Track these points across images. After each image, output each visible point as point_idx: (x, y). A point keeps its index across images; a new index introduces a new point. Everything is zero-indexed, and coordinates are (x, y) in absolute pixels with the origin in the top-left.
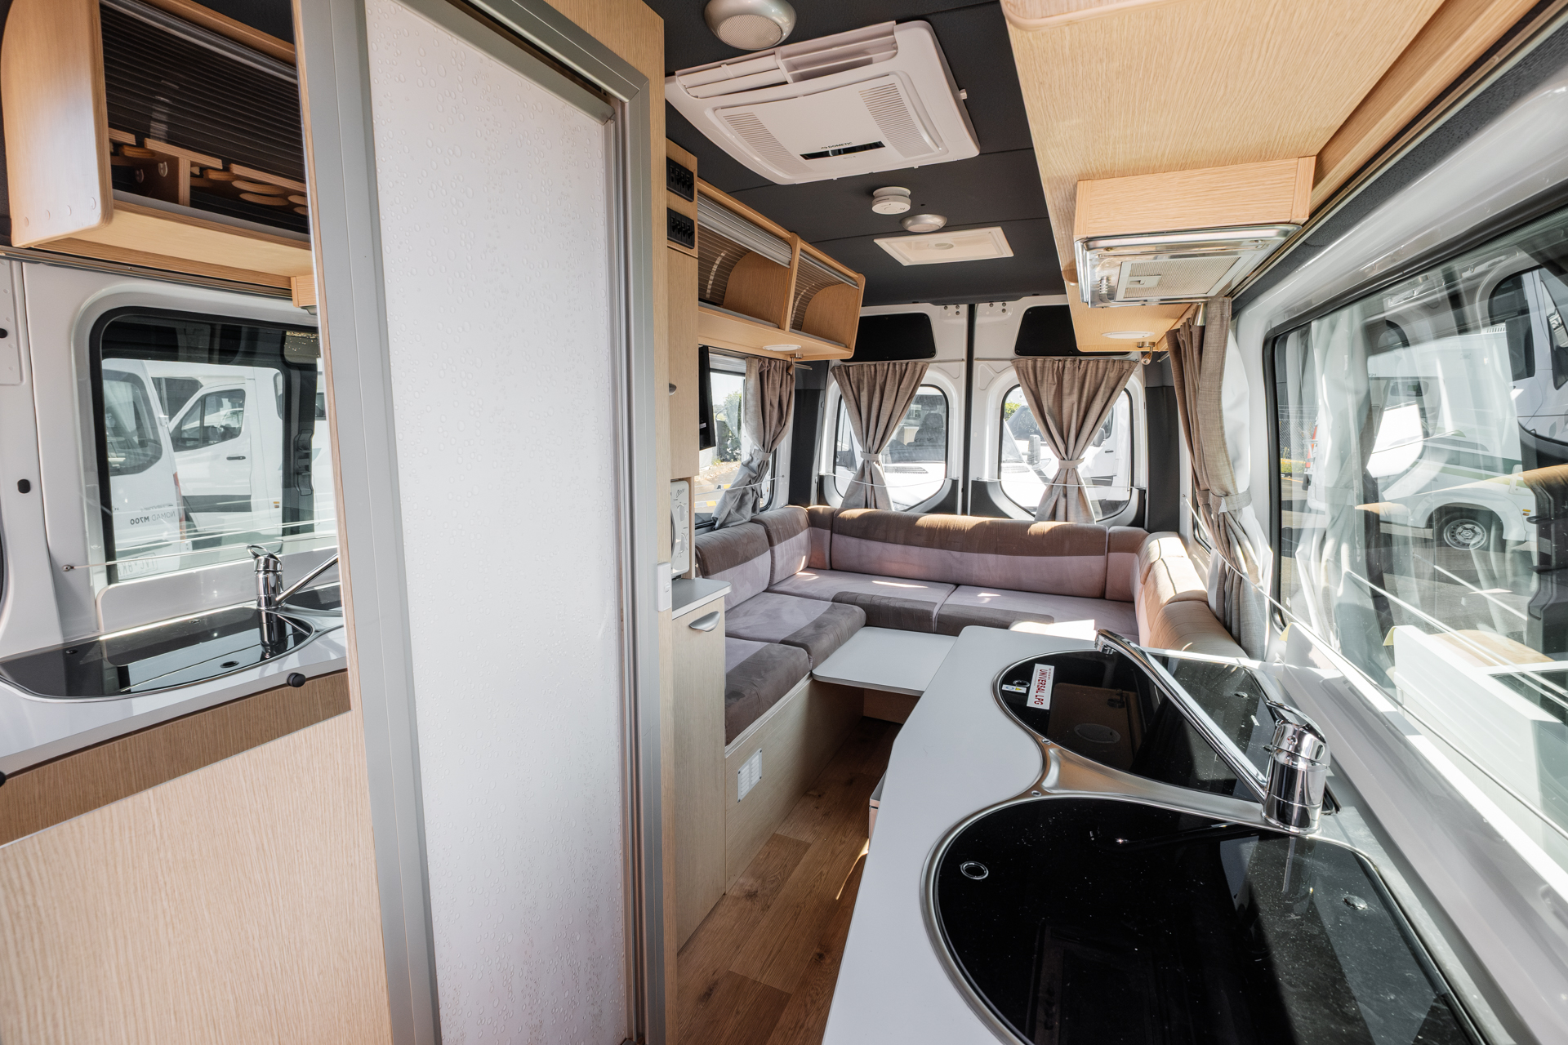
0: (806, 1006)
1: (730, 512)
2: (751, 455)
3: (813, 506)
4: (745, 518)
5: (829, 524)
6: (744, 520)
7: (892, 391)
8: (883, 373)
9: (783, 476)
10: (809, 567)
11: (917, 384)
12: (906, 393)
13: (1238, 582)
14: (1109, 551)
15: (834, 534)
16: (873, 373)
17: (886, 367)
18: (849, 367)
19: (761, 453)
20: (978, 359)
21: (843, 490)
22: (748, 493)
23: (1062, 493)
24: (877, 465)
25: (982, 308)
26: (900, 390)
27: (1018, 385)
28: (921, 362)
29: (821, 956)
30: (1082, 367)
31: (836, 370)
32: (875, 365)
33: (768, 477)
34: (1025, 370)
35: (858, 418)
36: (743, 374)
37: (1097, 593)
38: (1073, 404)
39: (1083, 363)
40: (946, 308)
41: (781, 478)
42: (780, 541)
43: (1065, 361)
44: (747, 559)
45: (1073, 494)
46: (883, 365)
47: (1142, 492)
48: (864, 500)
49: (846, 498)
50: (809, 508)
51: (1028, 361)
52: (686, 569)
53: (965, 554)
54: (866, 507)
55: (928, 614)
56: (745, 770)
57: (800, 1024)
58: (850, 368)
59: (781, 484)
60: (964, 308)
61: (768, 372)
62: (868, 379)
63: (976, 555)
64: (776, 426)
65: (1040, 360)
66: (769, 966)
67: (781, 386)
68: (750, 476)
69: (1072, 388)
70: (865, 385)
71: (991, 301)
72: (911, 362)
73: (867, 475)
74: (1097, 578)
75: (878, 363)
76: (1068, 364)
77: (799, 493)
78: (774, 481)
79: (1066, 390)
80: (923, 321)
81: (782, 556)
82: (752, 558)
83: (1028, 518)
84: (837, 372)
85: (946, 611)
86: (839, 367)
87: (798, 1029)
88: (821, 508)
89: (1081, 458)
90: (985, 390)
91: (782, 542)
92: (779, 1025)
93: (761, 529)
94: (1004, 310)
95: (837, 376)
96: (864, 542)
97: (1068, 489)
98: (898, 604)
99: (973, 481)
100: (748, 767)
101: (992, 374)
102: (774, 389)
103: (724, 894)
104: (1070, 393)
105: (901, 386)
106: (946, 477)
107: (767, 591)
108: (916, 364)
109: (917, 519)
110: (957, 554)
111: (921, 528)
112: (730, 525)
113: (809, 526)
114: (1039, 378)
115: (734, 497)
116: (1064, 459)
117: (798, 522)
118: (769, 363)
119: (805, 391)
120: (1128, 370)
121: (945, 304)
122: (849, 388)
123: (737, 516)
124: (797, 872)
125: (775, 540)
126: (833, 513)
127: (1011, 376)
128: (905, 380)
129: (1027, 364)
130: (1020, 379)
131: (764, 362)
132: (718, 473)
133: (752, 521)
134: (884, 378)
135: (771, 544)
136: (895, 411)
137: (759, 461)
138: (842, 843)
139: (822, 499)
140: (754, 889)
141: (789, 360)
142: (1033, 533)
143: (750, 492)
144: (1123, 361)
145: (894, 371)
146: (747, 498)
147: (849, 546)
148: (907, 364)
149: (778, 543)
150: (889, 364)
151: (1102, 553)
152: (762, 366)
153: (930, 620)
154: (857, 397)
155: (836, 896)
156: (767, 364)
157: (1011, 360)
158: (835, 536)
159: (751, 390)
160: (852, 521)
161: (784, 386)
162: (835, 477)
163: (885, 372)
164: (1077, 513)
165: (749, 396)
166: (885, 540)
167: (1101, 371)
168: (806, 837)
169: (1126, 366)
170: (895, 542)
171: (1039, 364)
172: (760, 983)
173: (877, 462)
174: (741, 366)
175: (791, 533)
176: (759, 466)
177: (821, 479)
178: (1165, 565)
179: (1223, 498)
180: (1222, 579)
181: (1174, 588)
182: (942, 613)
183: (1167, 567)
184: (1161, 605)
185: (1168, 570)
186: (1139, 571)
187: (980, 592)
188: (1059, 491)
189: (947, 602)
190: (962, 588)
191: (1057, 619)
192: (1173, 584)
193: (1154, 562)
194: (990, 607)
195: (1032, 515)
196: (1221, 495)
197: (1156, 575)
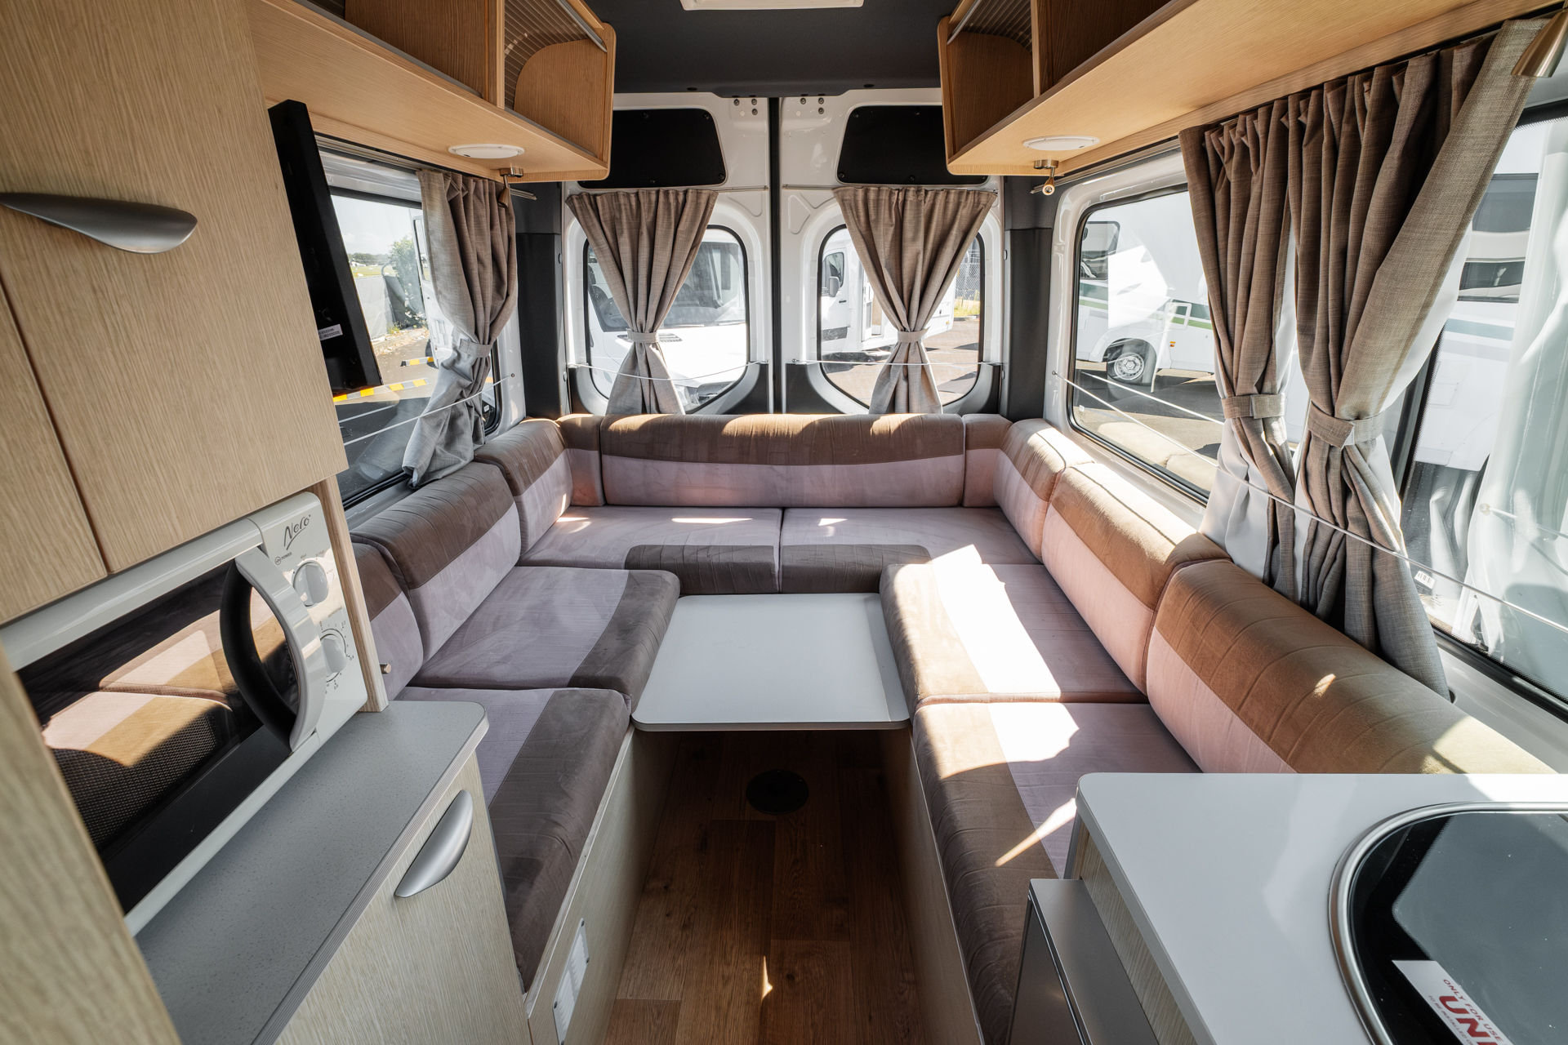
1: (435, 451)
2: (455, 348)
3: (567, 417)
4: (465, 458)
5: (595, 441)
6: (463, 463)
7: (666, 235)
8: (650, 207)
9: (513, 375)
10: (574, 507)
11: (703, 225)
12: (687, 240)
13: (1366, 556)
14: (966, 450)
15: (603, 456)
16: (634, 207)
17: (653, 197)
18: (595, 196)
19: (474, 346)
20: (786, 187)
21: (607, 388)
22: (461, 415)
23: (902, 375)
24: (654, 350)
25: (790, 105)
26: (679, 234)
27: (843, 227)
28: (706, 189)
30: (927, 200)
31: (575, 201)
32: (637, 194)
33: (489, 380)
34: (853, 204)
35: (619, 279)
36: (416, 204)
37: (955, 502)
38: (918, 254)
39: (930, 193)
40: (736, 102)
41: (509, 379)
42: (528, 483)
43: (906, 191)
44: (480, 532)
45: (916, 376)
46: (649, 193)
47: (997, 370)
48: (641, 400)
49: (613, 400)
50: (561, 419)
51: (857, 191)
52: (360, 698)
53: (792, 467)
54: (644, 411)
55: (768, 568)
58: (598, 198)
59: (510, 387)
60: (763, 103)
61: (466, 198)
62: (627, 216)
63: (806, 468)
64: (494, 299)
65: (873, 189)
67: (492, 226)
68: (460, 385)
69: (916, 231)
70: (625, 226)
71: (803, 94)
72: (692, 189)
73: (640, 363)
74: (956, 482)
75: (641, 190)
76: (911, 196)
77: (541, 399)
78: (499, 385)
79: (908, 234)
80: (702, 122)
81: (536, 507)
82: (490, 527)
83: (865, 412)
84: (577, 206)
85: (792, 560)
86: (580, 196)
88: (578, 417)
89: (926, 327)
90: (799, 232)
91: (531, 484)
93: (495, 472)
94: (821, 110)
95: (579, 211)
96: (649, 463)
97: (910, 370)
98: (724, 558)
99: (788, 366)
101: (808, 209)
102: (480, 232)
104: (914, 239)
105: (679, 229)
106: (749, 360)
107: (520, 563)
108: (698, 193)
109: (723, 424)
110: (781, 469)
111: (730, 437)
112: (440, 475)
113: (565, 447)
114: (873, 217)
115: (438, 425)
116: (905, 329)
117: (549, 445)
118: (466, 183)
119: (531, 236)
120: (985, 205)
121: (736, 95)
122: (600, 232)
123: (449, 456)
125: (520, 482)
126: (598, 426)
127: (833, 212)
128: (684, 217)
129: (855, 195)
130: (846, 217)
131: (455, 180)
132: (398, 345)
133: (478, 459)
134: (652, 215)
135: (515, 491)
136: (673, 268)
137: (471, 360)
139: (577, 405)
141: (500, 179)
142: (876, 433)
143: (465, 411)
144: (979, 193)
145: (668, 204)
146: (460, 422)
147: (629, 472)
148: (686, 193)
149: (526, 488)
150: (658, 193)
151: (957, 452)
152: (451, 189)
153: (772, 576)
154: (613, 246)
156: (461, 185)
157: (833, 189)
158: (607, 459)
159: (439, 234)
160: (629, 434)
161: (497, 226)
162: (590, 370)
163: (653, 205)
164: (921, 400)
165: (436, 246)
166: (680, 459)
167: (951, 206)
168: (669, 990)
169: (983, 199)
170: (695, 461)
171: (872, 196)
173: (655, 345)
174: (411, 188)
175: (540, 466)
176: (473, 367)
177: (572, 373)
178: (1094, 481)
179: (1351, 423)
180: (1290, 537)
181: (1159, 531)
182: (787, 564)
183: (1101, 486)
184: (1154, 562)
185: (1108, 491)
186: (1016, 476)
187: (819, 518)
188: (898, 373)
189: (785, 543)
190: (791, 513)
191: (931, 551)
192: (1148, 523)
193: (1060, 472)
194: (844, 543)
195: (867, 407)
196: (1347, 418)
197: (1087, 498)
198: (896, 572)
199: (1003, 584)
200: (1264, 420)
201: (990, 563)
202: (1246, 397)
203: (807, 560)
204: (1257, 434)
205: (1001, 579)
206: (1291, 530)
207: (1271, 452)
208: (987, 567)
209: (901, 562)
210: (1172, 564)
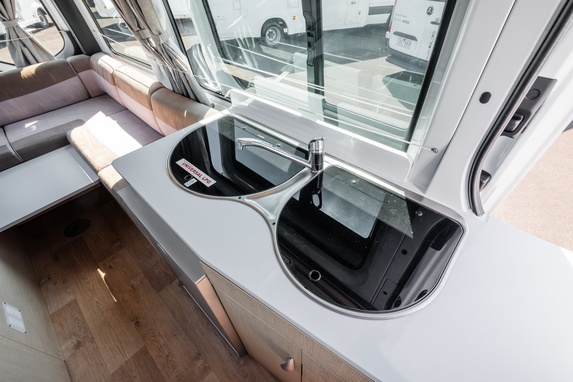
0: (154, 341)
13: (184, 76)
14: (77, 73)
23: (22, 46)
29: (137, 323)
37: (87, 97)
45: (29, 44)
47: (69, 33)
55: (9, 155)
56: (11, 321)
57: (159, 346)
66: (124, 351)
74: (81, 87)
83: (14, 68)
85: (18, 147)
87: (161, 349)
92: (154, 358)
97: (23, 41)
100: (9, 317)
103: (64, 361)
116: (5, 20)
124: (86, 314)
138: (89, 283)
140: (75, 342)
142: (25, 77)
151: (73, 75)
153: (13, 157)
155: (114, 300)
164: (41, 56)
172: (129, 360)
178: (123, 73)
179: (159, 36)
180: (170, 75)
181: (144, 85)
182: (18, 149)
183: (125, 74)
184: (146, 95)
185: (128, 76)
186: (102, 79)
187: (24, 125)
188: (18, 44)
189: (12, 141)
190: (7, 128)
191: (84, 120)
192: (141, 83)
193: (113, 73)
194: (43, 131)
195: (14, 65)
196: (157, 35)
197: (124, 80)
198: (70, 133)
199: (116, 121)
200: (147, 39)
201: (109, 116)
202: (138, 32)
203: (27, 144)
204: (147, 44)
205: (114, 120)
206: (170, 73)
207: (153, 49)
208: (108, 117)
209: (72, 129)
210: (150, 94)
